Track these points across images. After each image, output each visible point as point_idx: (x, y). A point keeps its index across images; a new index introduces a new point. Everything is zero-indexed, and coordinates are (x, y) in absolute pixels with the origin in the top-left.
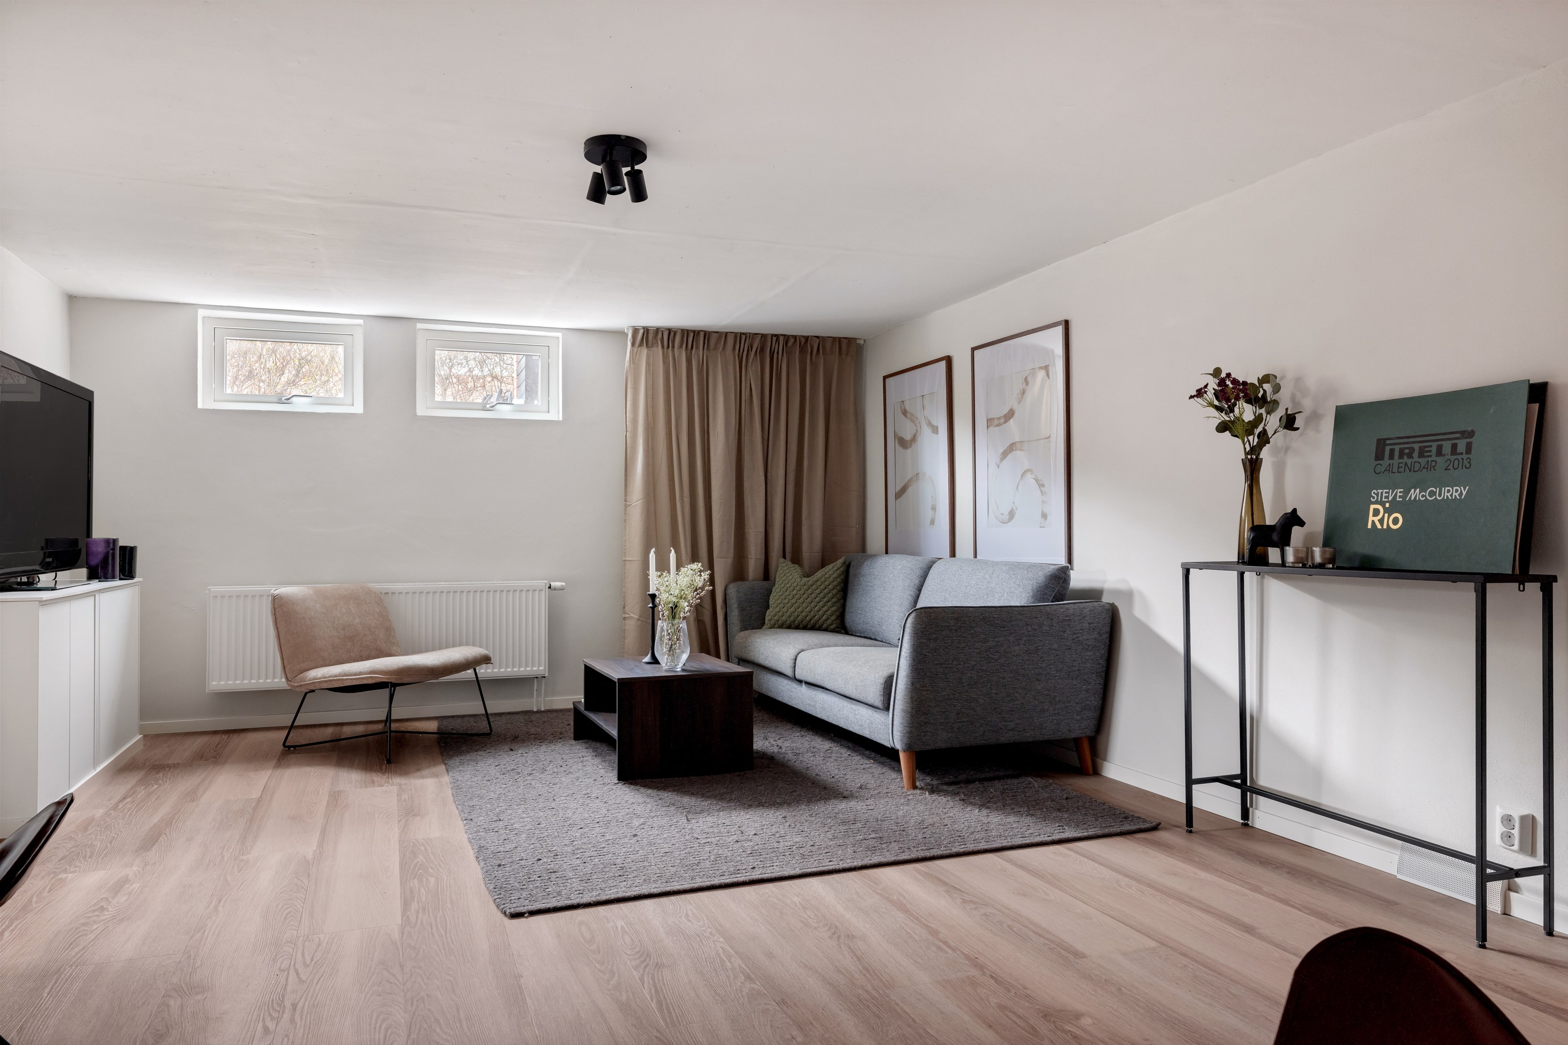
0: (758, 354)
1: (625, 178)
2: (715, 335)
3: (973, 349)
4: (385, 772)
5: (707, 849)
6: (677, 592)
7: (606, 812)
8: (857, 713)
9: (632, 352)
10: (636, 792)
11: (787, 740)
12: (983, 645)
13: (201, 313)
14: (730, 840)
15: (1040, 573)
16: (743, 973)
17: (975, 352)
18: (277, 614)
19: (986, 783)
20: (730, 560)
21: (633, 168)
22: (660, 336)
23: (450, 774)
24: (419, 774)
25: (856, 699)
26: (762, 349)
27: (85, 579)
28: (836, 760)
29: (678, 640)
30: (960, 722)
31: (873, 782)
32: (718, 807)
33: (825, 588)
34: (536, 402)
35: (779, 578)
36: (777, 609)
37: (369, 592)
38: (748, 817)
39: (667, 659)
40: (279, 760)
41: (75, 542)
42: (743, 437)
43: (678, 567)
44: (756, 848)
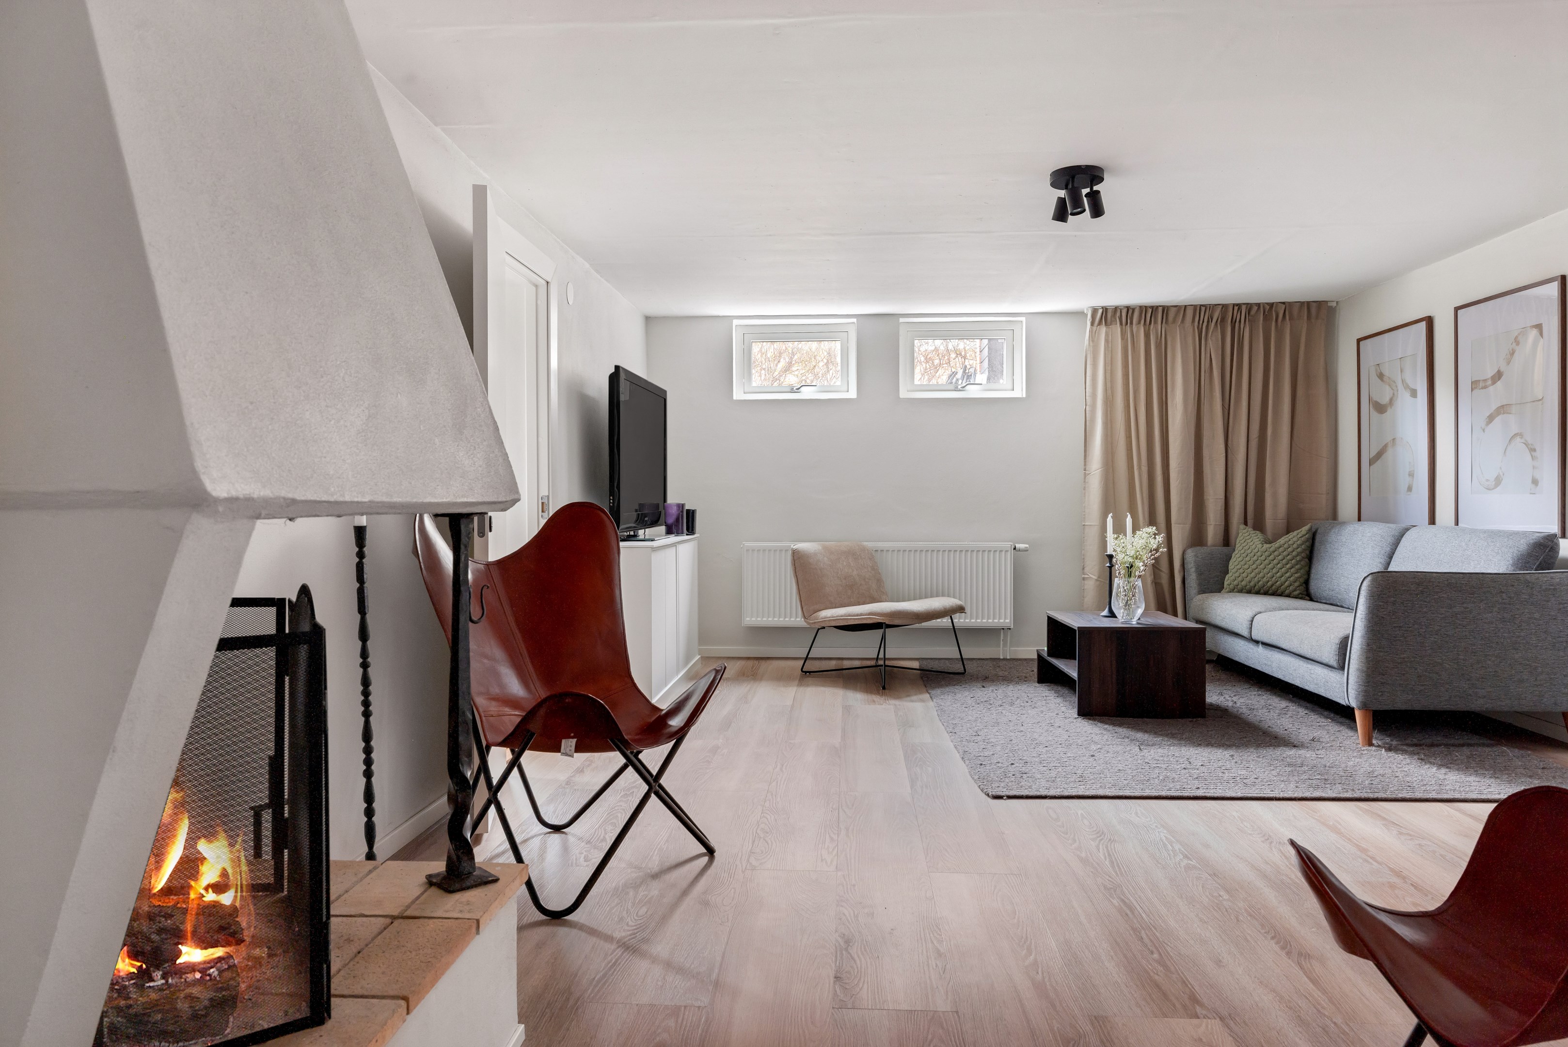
0: (1219, 325)
1: (1085, 199)
2: (1173, 310)
3: (1457, 309)
4: (882, 695)
5: (1157, 771)
6: (1132, 553)
7: (1068, 738)
8: (1312, 672)
9: (1091, 331)
10: (1094, 725)
11: (1243, 697)
12: (1449, 610)
13: (736, 322)
14: (1178, 767)
15: (1522, 541)
16: (1182, 854)
17: (1459, 311)
18: (796, 564)
19: (1452, 748)
20: (1188, 526)
21: (1091, 189)
22: (1118, 314)
23: (934, 700)
24: (908, 698)
25: (1311, 658)
26: (1223, 319)
27: (664, 534)
28: (1292, 717)
29: (1133, 596)
30: (1423, 685)
31: (1327, 737)
32: (1169, 743)
33: (1288, 555)
34: (1001, 381)
35: (1240, 544)
36: (1237, 574)
37: (864, 549)
38: (1197, 752)
39: (1123, 613)
40: (799, 680)
41: (657, 506)
42: (1202, 406)
43: (1135, 528)
44: (1202, 775)
